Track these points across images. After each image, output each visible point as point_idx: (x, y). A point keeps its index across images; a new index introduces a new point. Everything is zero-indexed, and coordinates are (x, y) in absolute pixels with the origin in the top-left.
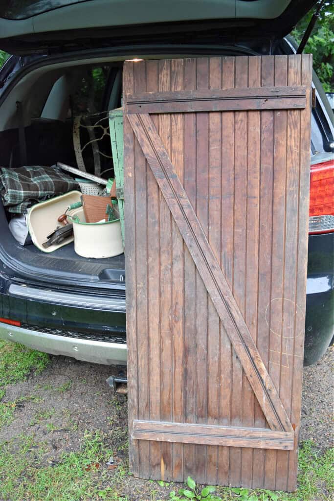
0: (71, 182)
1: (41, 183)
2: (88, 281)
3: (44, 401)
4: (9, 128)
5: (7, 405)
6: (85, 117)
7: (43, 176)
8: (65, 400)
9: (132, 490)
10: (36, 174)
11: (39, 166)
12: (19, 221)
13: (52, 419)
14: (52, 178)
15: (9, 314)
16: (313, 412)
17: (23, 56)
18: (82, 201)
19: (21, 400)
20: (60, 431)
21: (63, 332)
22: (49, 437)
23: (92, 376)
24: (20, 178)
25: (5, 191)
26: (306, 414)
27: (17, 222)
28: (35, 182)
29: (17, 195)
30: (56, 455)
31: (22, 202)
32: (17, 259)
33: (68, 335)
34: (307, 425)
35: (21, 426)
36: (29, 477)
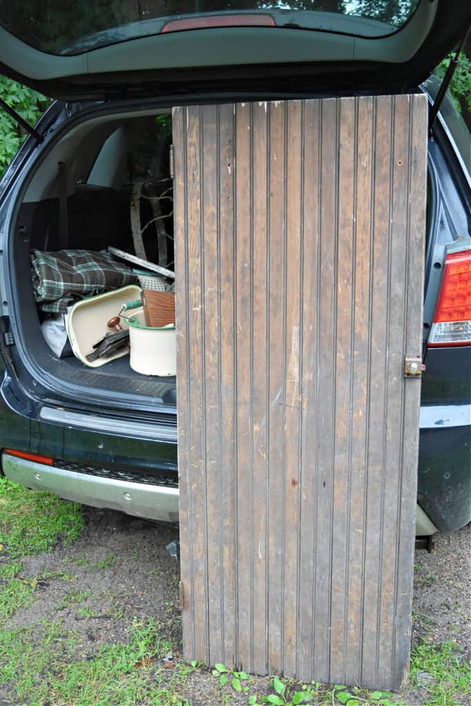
0: (128, 274)
1: (87, 273)
2: (148, 404)
3: (77, 579)
4: (46, 198)
5: (25, 581)
6: (148, 184)
7: (90, 263)
8: (107, 578)
9: (197, 694)
10: (80, 261)
11: (83, 251)
12: (54, 323)
13: (88, 602)
14: (101, 266)
15: (38, 448)
16: (460, 606)
17: (70, 102)
18: (142, 298)
19: (44, 576)
20: (99, 618)
21: (112, 472)
22: (84, 624)
23: (146, 549)
24: (60, 266)
25: (39, 281)
26: (449, 609)
27: (51, 325)
28: (79, 272)
29: (54, 288)
30: (92, 648)
31: (62, 298)
32: (52, 374)
33: (118, 477)
34: (449, 623)
35: (45, 610)
36: (55, 673)
